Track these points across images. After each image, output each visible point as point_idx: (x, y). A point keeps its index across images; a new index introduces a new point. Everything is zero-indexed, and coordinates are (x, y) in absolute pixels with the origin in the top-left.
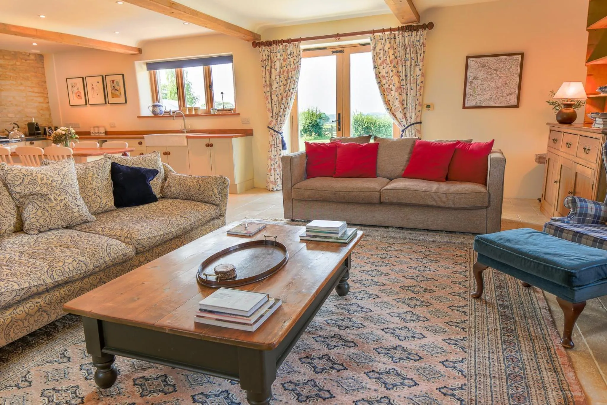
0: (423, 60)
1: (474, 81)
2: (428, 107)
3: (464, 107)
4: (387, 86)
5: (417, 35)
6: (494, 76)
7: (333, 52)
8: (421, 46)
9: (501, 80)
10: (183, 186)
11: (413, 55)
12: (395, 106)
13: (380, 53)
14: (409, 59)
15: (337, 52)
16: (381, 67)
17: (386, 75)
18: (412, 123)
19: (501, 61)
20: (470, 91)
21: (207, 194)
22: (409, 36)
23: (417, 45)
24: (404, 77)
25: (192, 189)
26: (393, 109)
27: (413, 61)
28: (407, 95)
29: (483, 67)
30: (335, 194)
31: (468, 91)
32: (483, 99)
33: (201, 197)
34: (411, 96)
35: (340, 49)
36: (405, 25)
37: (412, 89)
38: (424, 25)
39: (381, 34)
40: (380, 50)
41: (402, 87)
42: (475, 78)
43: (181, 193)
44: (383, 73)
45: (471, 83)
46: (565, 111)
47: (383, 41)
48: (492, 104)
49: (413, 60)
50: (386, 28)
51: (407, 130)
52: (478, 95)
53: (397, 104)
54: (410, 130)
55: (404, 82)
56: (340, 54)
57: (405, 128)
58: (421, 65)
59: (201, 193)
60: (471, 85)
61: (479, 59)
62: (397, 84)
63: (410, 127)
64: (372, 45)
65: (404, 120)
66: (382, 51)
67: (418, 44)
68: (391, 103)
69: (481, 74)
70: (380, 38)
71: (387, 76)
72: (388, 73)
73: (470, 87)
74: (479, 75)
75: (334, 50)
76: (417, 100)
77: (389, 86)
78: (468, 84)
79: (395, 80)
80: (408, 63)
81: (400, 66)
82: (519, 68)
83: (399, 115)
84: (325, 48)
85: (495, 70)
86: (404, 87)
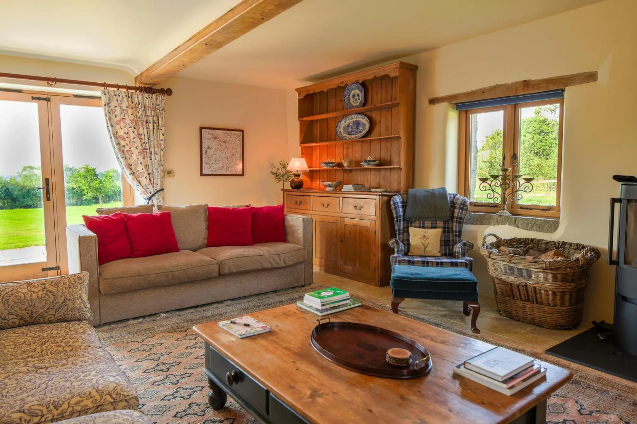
0: (164, 125)
1: (208, 150)
2: (169, 173)
3: (202, 174)
4: (127, 148)
5: (157, 99)
6: (223, 147)
7: (33, 98)
8: (162, 110)
9: (229, 151)
10: (16, 303)
11: (155, 119)
12: (138, 171)
13: (116, 111)
14: (151, 122)
15: (39, 99)
16: (118, 127)
17: (126, 136)
18: (158, 190)
19: (228, 135)
20: (205, 159)
21: (71, 306)
22: (149, 97)
23: (157, 109)
24: (147, 141)
25: (38, 304)
26: (136, 174)
27: (155, 125)
28: (151, 159)
29: (215, 138)
30: (167, 276)
32: (217, 168)
33: (61, 313)
34: (156, 161)
35: (45, 96)
36: (143, 86)
37: (157, 154)
38: (162, 89)
39: (116, 89)
40: (116, 107)
41: (145, 150)
42: (209, 148)
43: (11, 317)
44: (121, 133)
45: (206, 152)
46: (296, 180)
47: (119, 98)
48: (224, 172)
49: (155, 123)
50: (121, 83)
51: (154, 198)
52: (212, 163)
53: (140, 168)
54: (157, 198)
55: (147, 146)
56: (45, 102)
57: (151, 195)
58: (163, 130)
59: (60, 308)
60: (206, 154)
61: (211, 131)
62: (140, 148)
63: (156, 194)
64: (104, 99)
65: (150, 187)
66: (118, 109)
67: (158, 107)
68: (133, 167)
69: (214, 144)
70: (114, 94)
71: (127, 138)
72: (127, 133)
73: (206, 156)
74: (212, 146)
75: (35, 96)
76: (162, 165)
77: (130, 148)
78: (204, 153)
79: (138, 142)
80: (151, 126)
81: (141, 128)
82: (241, 142)
83: (145, 181)
84: (19, 91)
85: (224, 142)
86: (148, 151)
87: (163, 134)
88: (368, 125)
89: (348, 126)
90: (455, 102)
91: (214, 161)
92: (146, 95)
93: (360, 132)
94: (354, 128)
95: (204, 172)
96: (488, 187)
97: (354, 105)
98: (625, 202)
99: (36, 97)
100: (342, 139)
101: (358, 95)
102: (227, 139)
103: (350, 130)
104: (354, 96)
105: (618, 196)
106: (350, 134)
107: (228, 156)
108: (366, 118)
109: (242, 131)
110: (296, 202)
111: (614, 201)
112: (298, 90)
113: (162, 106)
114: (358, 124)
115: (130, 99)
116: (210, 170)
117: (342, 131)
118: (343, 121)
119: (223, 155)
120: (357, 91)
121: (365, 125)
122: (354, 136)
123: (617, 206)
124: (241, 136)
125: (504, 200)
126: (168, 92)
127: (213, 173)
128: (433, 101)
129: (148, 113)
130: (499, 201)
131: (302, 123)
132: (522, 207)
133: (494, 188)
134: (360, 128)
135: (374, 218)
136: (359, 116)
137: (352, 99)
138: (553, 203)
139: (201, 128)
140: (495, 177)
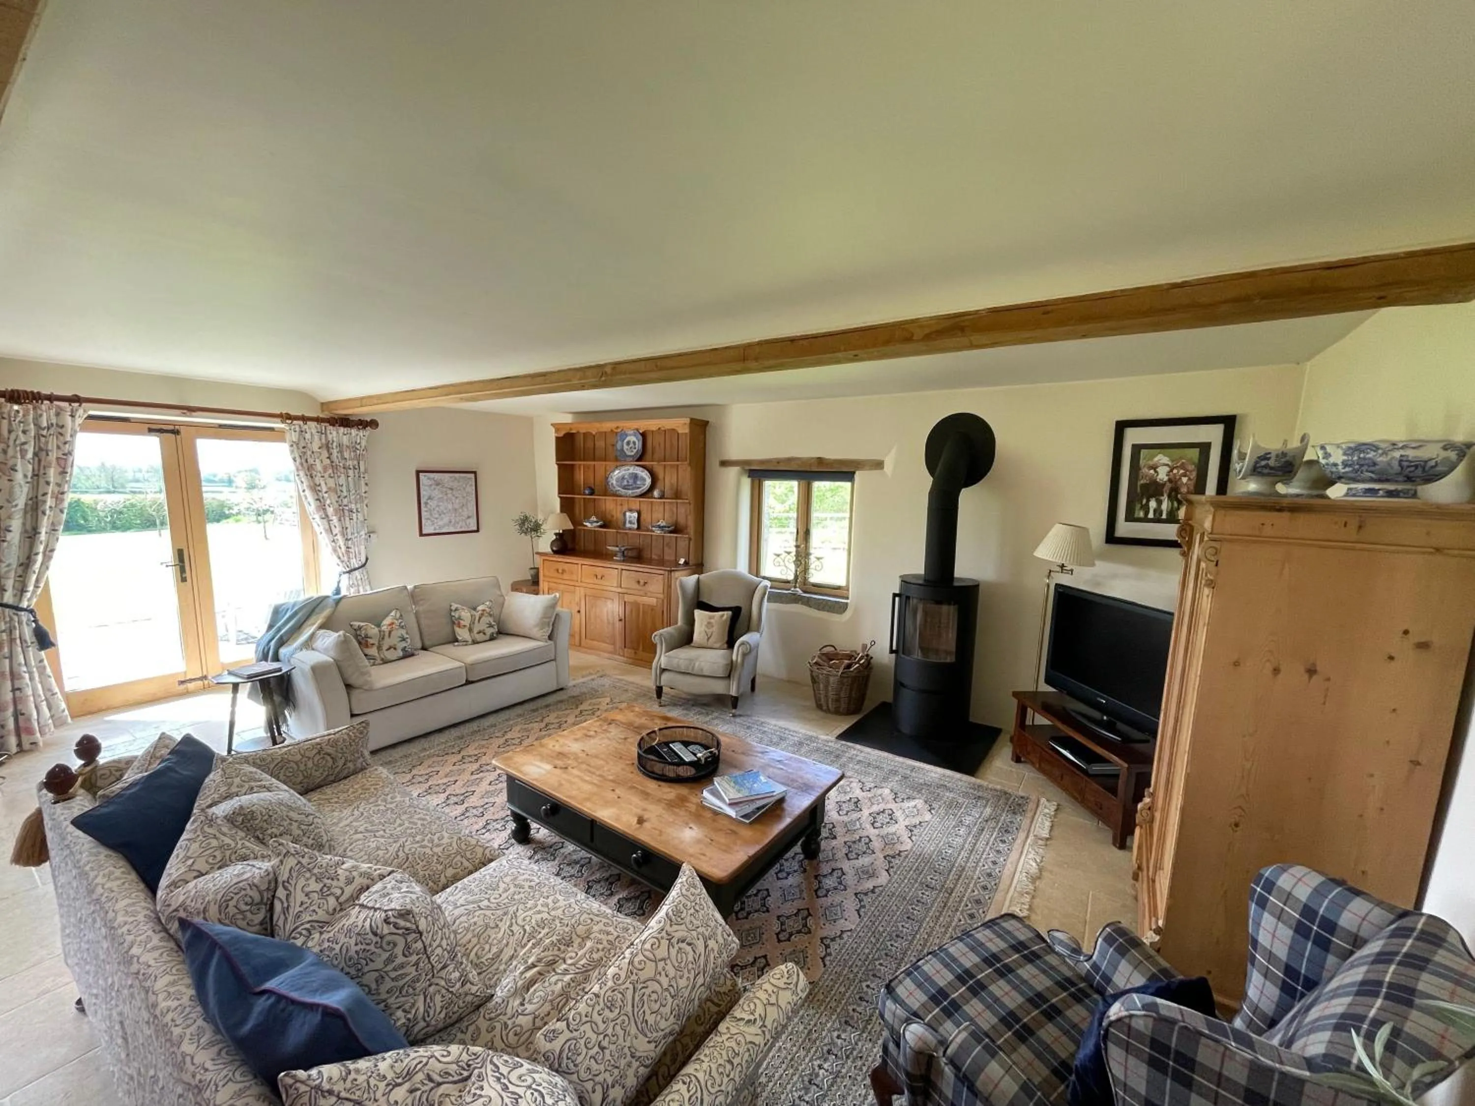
0: (368, 471)
1: (428, 501)
3: (421, 535)
5: (357, 434)
6: (450, 495)
7: (151, 431)
8: (363, 450)
9: (457, 501)
11: (355, 463)
14: (351, 467)
15: (162, 431)
19: (456, 479)
20: (426, 514)
22: (347, 433)
23: (358, 449)
24: (345, 494)
27: (356, 471)
28: (351, 519)
29: (438, 484)
31: (424, 514)
32: (442, 524)
34: (358, 521)
35: (171, 427)
37: (359, 512)
38: (364, 421)
41: (342, 508)
42: (430, 498)
45: (426, 503)
47: (308, 436)
48: (451, 529)
49: (356, 469)
50: (308, 414)
52: (435, 518)
55: (346, 501)
56: (172, 436)
58: (366, 478)
60: (426, 507)
61: (432, 475)
62: (336, 504)
66: (307, 451)
67: (358, 447)
69: (436, 493)
70: (301, 430)
71: (320, 491)
72: (320, 485)
73: (426, 509)
74: (433, 495)
75: (153, 427)
76: (367, 527)
78: (423, 505)
80: (351, 473)
82: (474, 488)
85: (450, 489)
86: (346, 508)
87: (366, 484)
88: (648, 481)
89: (623, 478)
90: (747, 468)
91: (437, 516)
92: (342, 430)
93: (639, 488)
94: (631, 482)
95: (424, 532)
96: (782, 563)
97: (629, 453)
98: (904, 598)
99: (154, 429)
100: (615, 495)
101: (634, 443)
102: (455, 485)
103: (625, 483)
104: (628, 443)
105: (897, 592)
106: (624, 488)
107: (457, 506)
108: (646, 472)
109: (475, 473)
110: (558, 570)
111: (895, 595)
112: (557, 427)
113: (363, 443)
114: (635, 477)
115: (323, 436)
116: (433, 528)
117: (614, 482)
118: (617, 472)
119: (450, 507)
120: (633, 439)
121: (644, 480)
122: (630, 492)
123: (897, 599)
124: (474, 480)
125: (796, 577)
126: (373, 424)
127: (437, 531)
128: (724, 463)
129: (346, 455)
130: (791, 577)
131: (560, 467)
132: (815, 585)
133: (787, 564)
134: (638, 483)
135: (661, 596)
136: (637, 468)
137: (625, 447)
138: (843, 583)
139: (418, 472)
140: (789, 553)
